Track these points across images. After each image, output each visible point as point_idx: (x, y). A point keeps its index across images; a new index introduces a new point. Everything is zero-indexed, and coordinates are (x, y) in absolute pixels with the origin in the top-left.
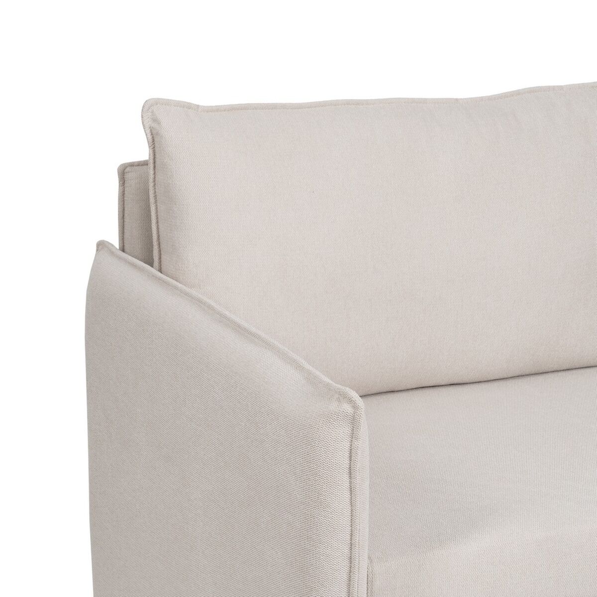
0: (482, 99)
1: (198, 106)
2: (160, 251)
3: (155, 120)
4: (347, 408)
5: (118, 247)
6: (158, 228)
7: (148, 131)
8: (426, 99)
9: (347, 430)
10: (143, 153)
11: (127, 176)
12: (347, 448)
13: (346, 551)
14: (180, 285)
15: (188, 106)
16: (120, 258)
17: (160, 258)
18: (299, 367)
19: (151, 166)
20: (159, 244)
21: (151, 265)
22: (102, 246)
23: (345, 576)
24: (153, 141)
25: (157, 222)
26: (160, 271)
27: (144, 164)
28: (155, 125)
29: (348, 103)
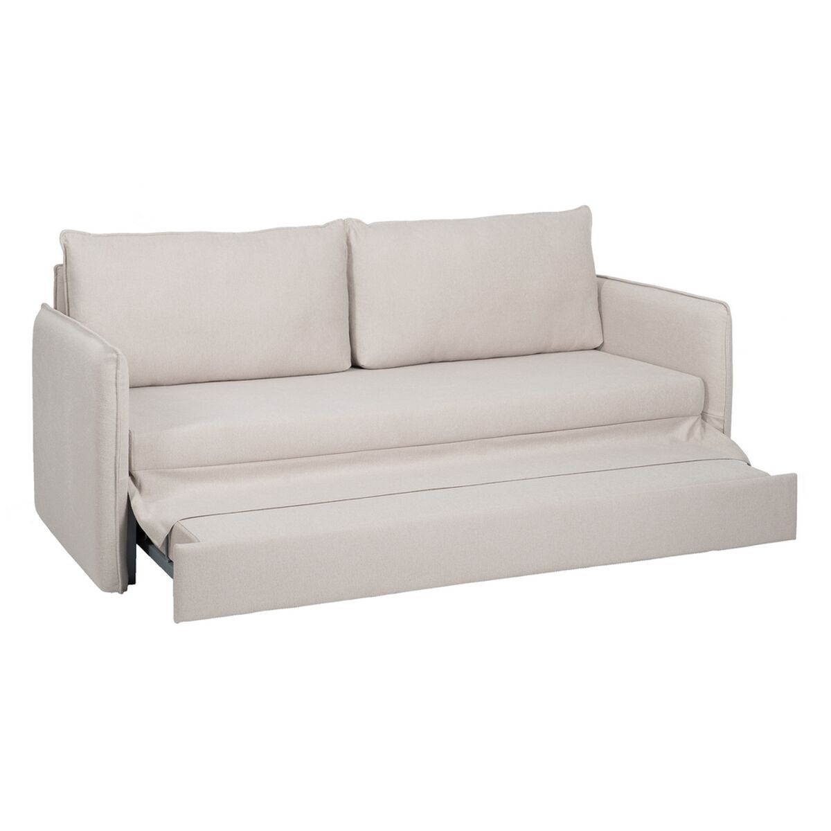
1: (90, 234)
2: (69, 306)
3: (66, 240)
4: (115, 355)
5: (53, 307)
6: (67, 294)
7: (63, 246)
9: (115, 365)
10: (61, 261)
11: (58, 271)
12: (115, 373)
13: (115, 421)
14: (78, 322)
15: (85, 234)
16: (53, 312)
17: (69, 310)
18: (103, 343)
19: (64, 266)
20: (68, 303)
21: (65, 314)
22: (44, 306)
23: (115, 434)
24: (66, 250)
25: (67, 291)
26: (69, 316)
27: (61, 265)
28: (65, 243)
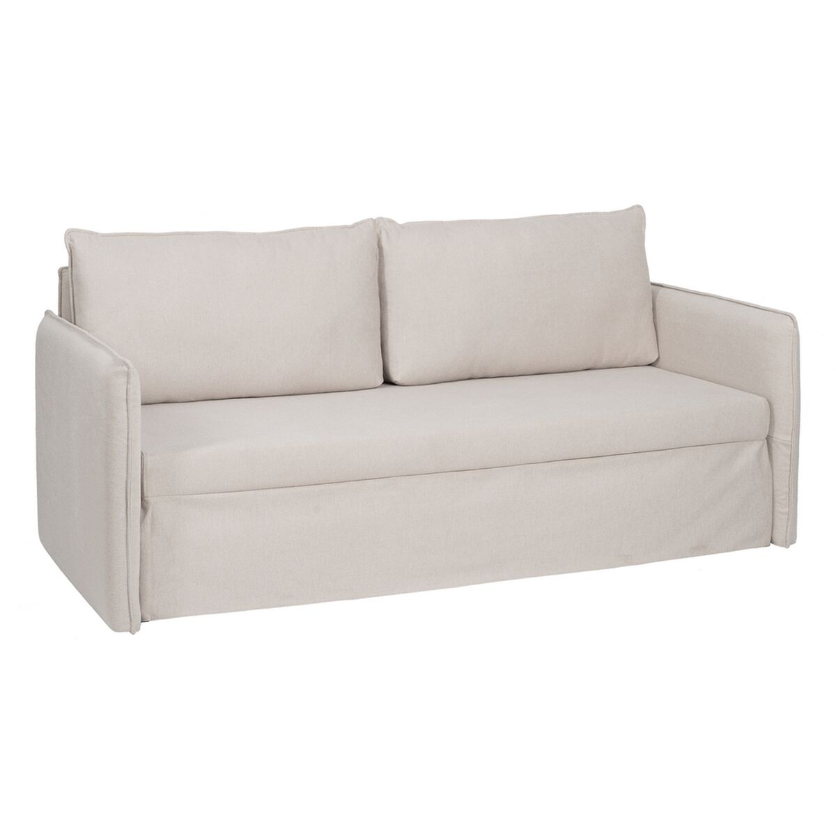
0: (271, 233)
1: (97, 233)
2: (74, 313)
3: (71, 240)
4: (125, 368)
5: (57, 314)
6: (73, 300)
7: (68, 246)
8: (235, 233)
9: (125, 379)
10: (66, 263)
11: (63, 274)
12: (125, 389)
13: (125, 441)
14: (84, 331)
15: (91, 233)
16: (58, 320)
18: (112, 354)
19: (70, 269)
21: (71, 322)
22: (48, 313)
23: (125, 455)
24: (71, 251)
25: (73, 297)
26: (75, 324)
27: (67, 268)
28: (71, 243)
29: (187, 233)
